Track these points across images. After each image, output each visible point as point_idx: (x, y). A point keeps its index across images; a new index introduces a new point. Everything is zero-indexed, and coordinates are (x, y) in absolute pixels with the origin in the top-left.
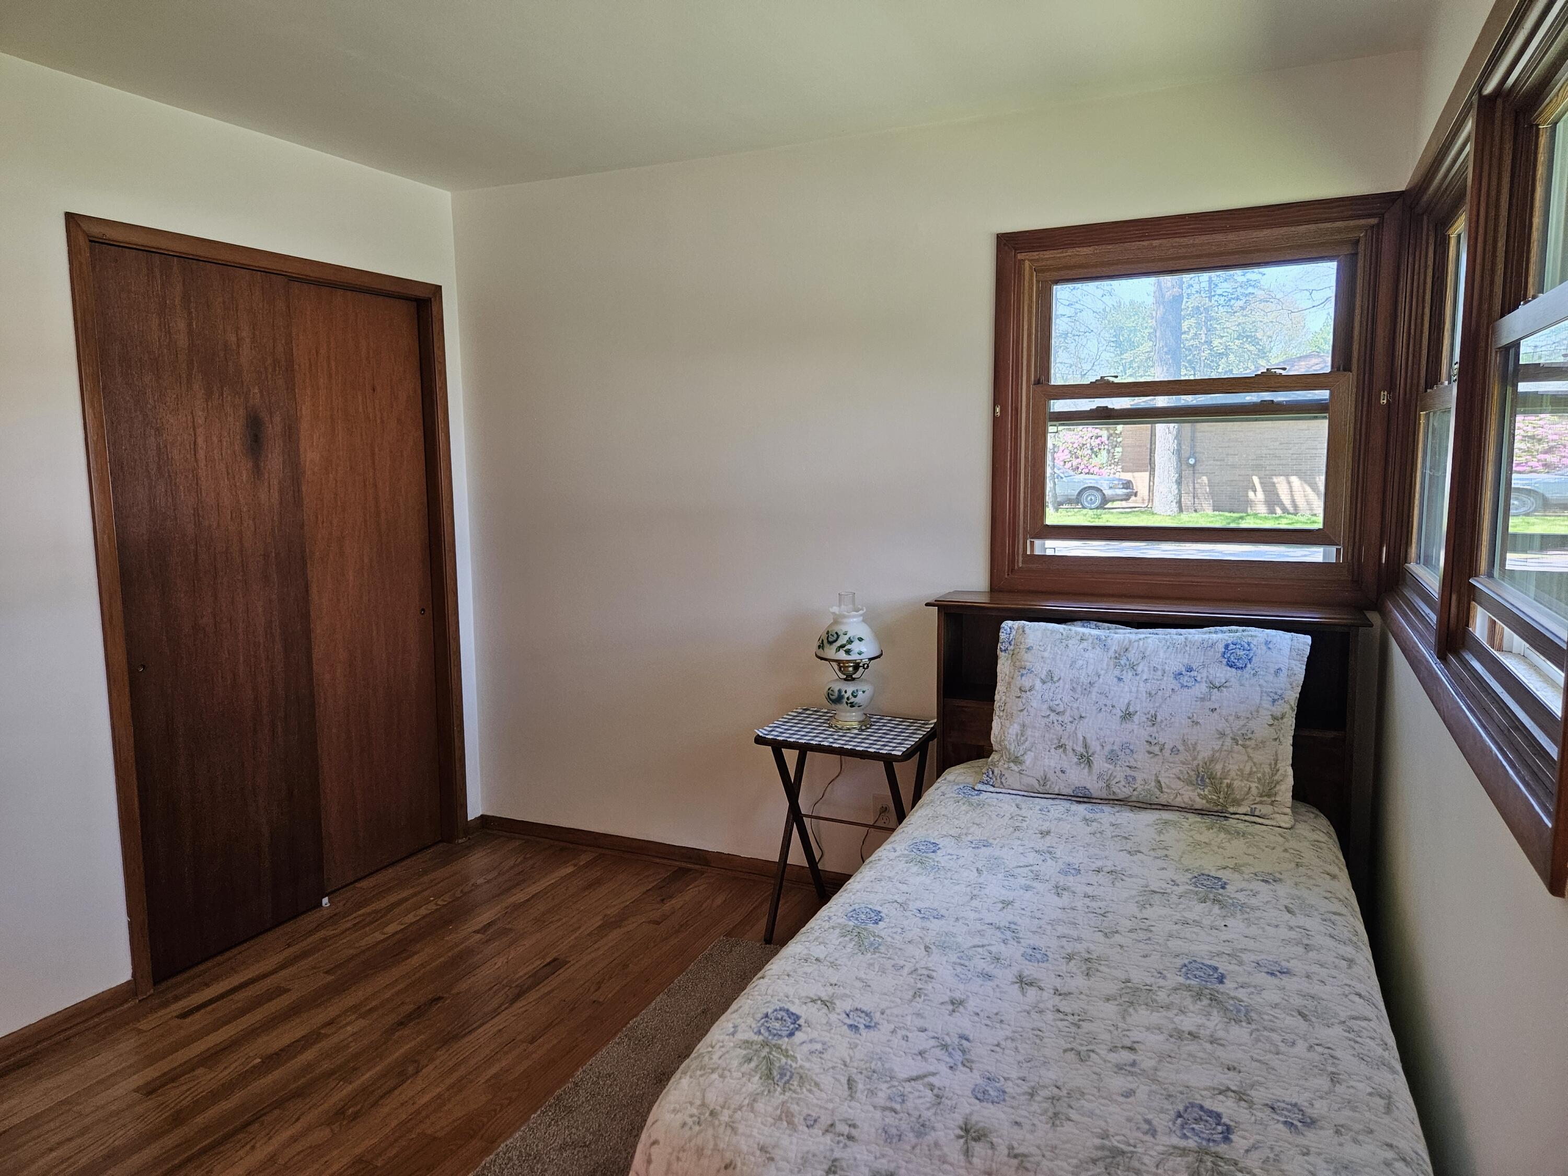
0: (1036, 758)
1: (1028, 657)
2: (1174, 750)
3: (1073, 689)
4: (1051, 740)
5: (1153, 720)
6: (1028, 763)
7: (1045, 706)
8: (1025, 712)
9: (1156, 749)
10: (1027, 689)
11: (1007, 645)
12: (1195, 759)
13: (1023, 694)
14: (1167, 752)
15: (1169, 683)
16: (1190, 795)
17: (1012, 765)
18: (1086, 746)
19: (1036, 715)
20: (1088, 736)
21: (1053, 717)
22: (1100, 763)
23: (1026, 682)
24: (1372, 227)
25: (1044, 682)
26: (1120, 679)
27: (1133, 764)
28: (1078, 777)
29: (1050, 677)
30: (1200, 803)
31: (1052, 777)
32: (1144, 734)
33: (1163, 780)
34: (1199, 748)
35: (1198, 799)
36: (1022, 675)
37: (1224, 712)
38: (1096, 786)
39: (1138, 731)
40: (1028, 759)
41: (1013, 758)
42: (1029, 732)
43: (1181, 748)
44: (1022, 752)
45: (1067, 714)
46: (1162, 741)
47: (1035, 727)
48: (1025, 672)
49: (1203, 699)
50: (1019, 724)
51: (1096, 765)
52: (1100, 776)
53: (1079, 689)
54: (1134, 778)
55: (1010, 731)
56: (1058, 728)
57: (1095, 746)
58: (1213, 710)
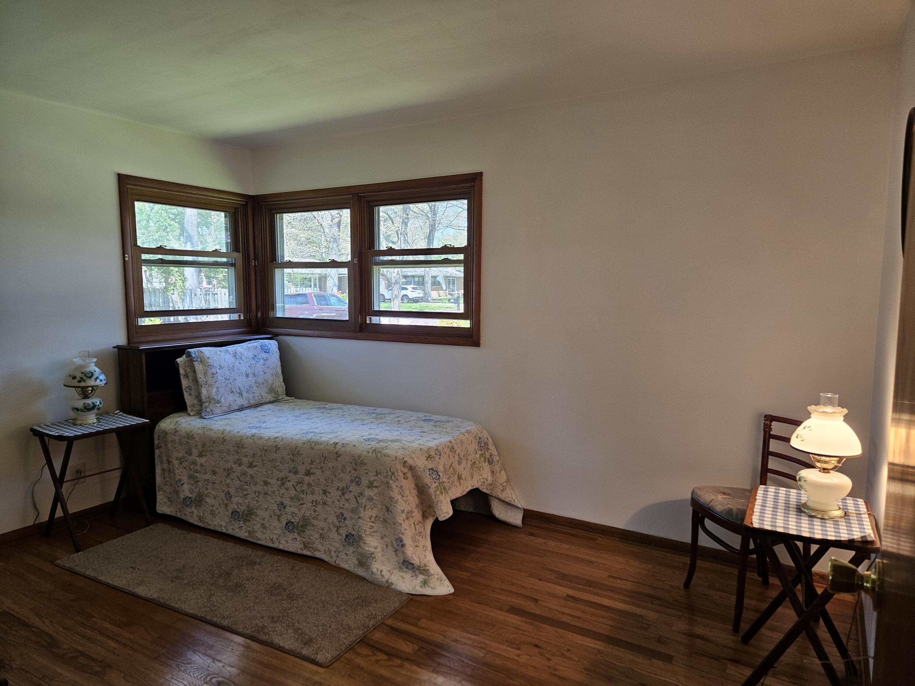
0: (225, 399)
1: (209, 361)
2: (263, 384)
3: (229, 370)
4: (228, 391)
5: (254, 374)
6: (223, 402)
7: (223, 378)
8: (217, 382)
9: (258, 384)
10: (215, 373)
11: (197, 358)
12: (268, 385)
13: (215, 376)
14: (261, 384)
15: (253, 362)
16: (270, 397)
17: (216, 404)
18: (240, 389)
19: (221, 383)
20: (240, 385)
21: (227, 382)
22: (245, 395)
23: (214, 371)
24: (243, 205)
25: (220, 369)
26: (240, 363)
27: (253, 392)
28: (241, 401)
29: (221, 367)
30: (272, 399)
31: (232, 404)
32: (253, 380)
33: (262, 394)
34: (268, 380)
35: (272, 398)
36: (211, 368)
37: (271, 367)
38: (246, 403)
39: (252, 380)
40: (222, 400)
41: (216, 402)
42: (220, 390)
43: (264, 382)
44: (219, 398)
45: (231, 379)
46: (259, 381)
47: (222, 387)
48: (211, 367)
49: (264, 365)
50: (216, 388)
51: (244, 396)
52: (246, 398)
53: (231, 370)
54: (255, 396)
55: (213, 391)
56: (230, 385)
57: (242, 388)
58: (268, 367)
